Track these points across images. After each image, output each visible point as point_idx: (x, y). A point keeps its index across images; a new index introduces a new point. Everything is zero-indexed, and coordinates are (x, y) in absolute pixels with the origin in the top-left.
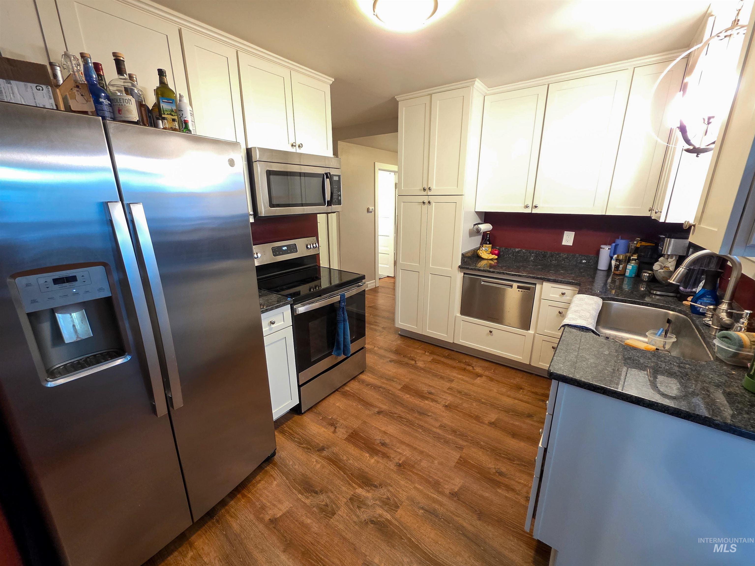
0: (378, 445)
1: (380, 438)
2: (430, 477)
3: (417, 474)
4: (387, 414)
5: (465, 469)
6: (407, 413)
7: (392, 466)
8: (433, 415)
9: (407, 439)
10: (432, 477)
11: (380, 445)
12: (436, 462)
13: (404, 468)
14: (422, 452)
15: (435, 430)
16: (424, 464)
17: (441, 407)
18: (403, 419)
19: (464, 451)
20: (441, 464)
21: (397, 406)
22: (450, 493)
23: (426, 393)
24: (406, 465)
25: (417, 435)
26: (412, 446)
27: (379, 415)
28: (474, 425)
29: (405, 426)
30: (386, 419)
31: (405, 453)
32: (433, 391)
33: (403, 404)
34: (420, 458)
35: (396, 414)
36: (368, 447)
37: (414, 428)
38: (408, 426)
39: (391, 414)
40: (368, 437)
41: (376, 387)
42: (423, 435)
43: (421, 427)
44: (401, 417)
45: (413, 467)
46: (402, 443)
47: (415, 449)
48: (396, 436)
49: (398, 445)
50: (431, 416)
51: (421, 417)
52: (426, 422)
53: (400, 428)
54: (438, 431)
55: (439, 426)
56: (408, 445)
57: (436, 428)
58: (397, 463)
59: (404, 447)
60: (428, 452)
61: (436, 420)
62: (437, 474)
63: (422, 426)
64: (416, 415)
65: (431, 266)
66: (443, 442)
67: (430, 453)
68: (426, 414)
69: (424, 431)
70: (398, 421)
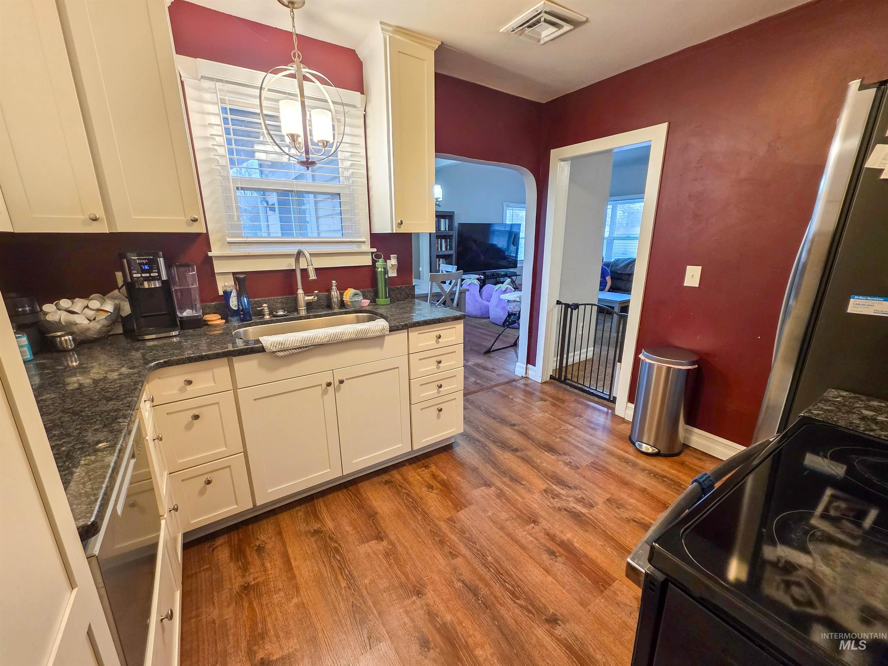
0: (561, 556)
1: (557, 564)
3: (517, 509)
4: (538, 610)
5: (462, 500)
6: (498, 601)
7: (544, 523)
8: (455, 581)
11: (557, 554)
12: (490, 514)
13: (529, 518)
14: (502, 528)
15: (468, 553)
16: (504, 516)
18: (511, 588)
19: (448, 516)
20: (485, 511)
24: (527, 520)
25: (497, 553)
26: (512, 539)
29: (512, 575)
30: (543, 600)
31: (525, 533)
34: (507, 523)
35: (521, 606)
36: (575, 555)
37: (497, 566)
38: (506, 572)
39: (530, 607)
40: (576, 571)
42: (489, 551)
43: (486, 565)
44: (513, 594)
46: (523, 547)
47: (509, 535)
48: (530, 561)
49: (530, 546)
50: (459, 580)
51: (478, 582)
52: (474, 571)
53: (521, 573)
54: (463, 550)
55: (457, 557)
56: (516, 541)
57: (464, 556)
58: (537, 525)
59: (524, 541)
60: (494, 527)
61: (455, 569)
62: (495, 504)
63: (484, 564)
64: (484, 591)
66: (467, 533)
67: (491, 524)
68: (466, 585)
69: (485, 554)
70: (521, 588)
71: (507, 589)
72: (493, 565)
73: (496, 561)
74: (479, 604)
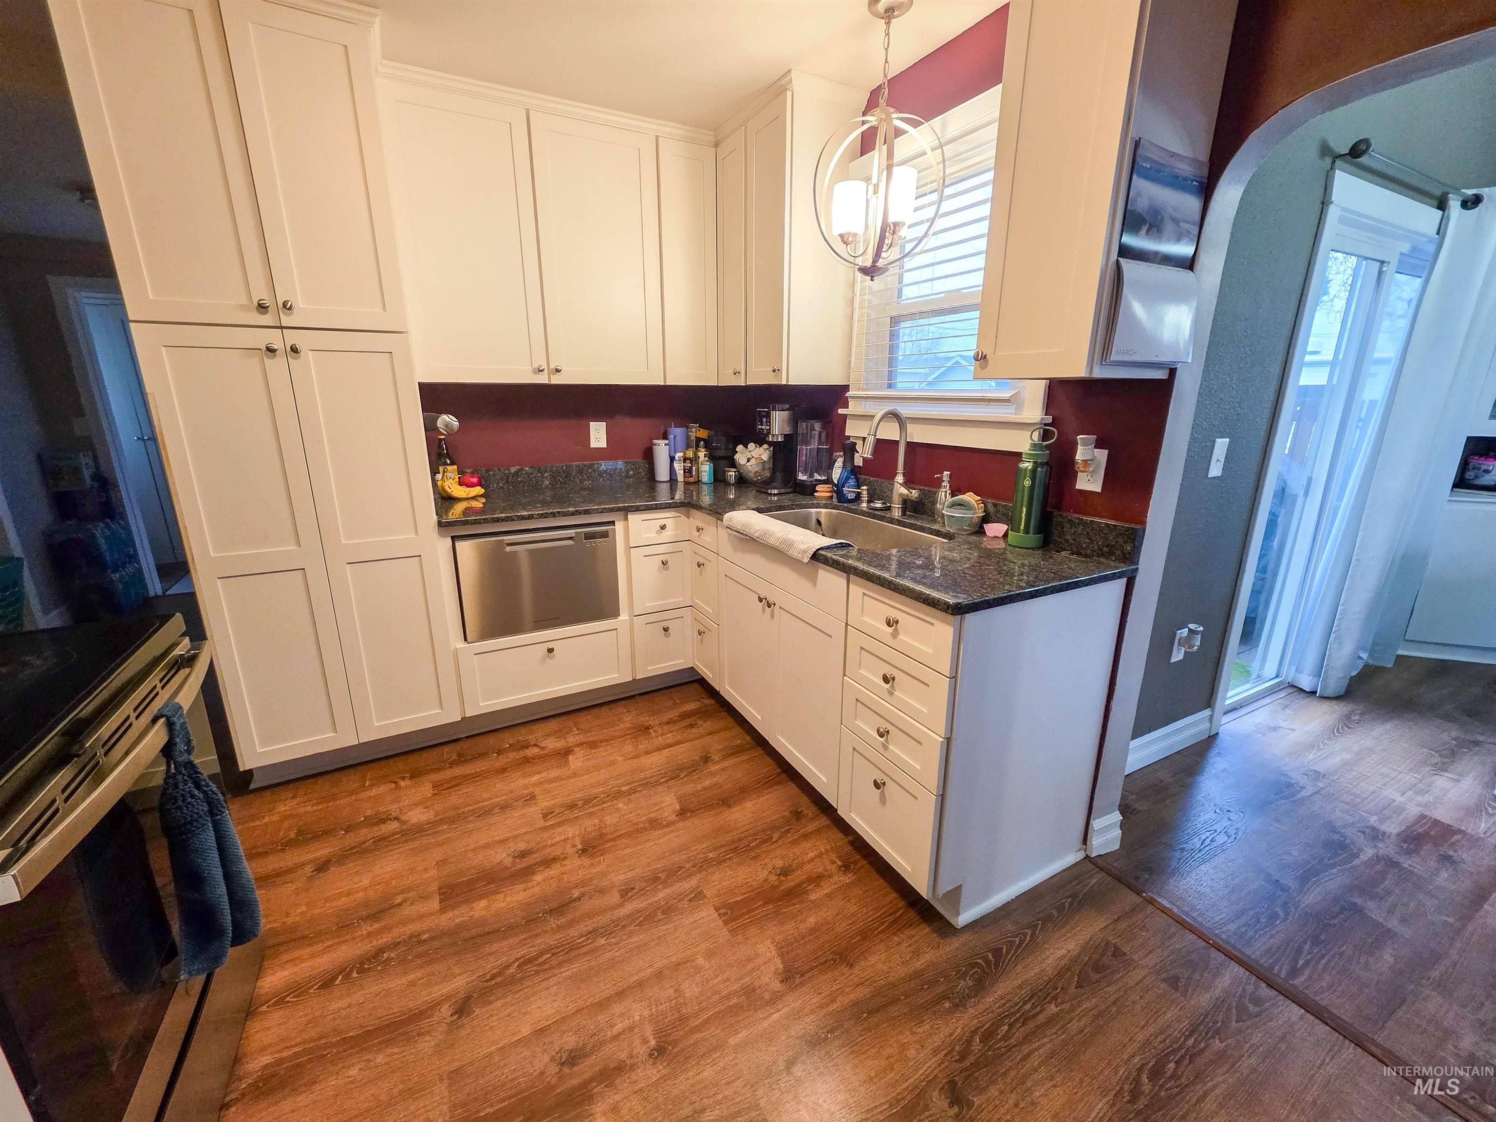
0: (562, 1077)
1: (547, 1059)
2: (727, 997)
3: (706, 1022)
4: (491, 989)
5: (747, 919)
6: (530, 937)
8: (583, 890)
9: (602, 988)
10: (730, 994)
11: (566, 1071)
12: (700, 961)
13: (674, 1044)
14: (659, 975)
15: (623, 912)
16: (691, 989)
17: (577, 862)
18: (540, 960)
19: (708, 893)
20: (710, 954)
21: (488, 949)
22: (782, 982)
23: (514, 864)
24: (669, 1035)
25: (608, 955)
26: (630, 988)
27: (469, 1014)
28: (665, 839)
29: (560, 967)
30: (499, 1004)
31: (637, 1018)
32: (522, 846)
33: (498, 931)
34: (672, 990)
35: (507, 967)
37: (584, 950)
38: (570, 961)
39: (499, 979)
40: (517, 1095)
41: (362, 964)
42: (616, 944)
43: (593, 933)
44: (530, 961)
45: (683, 1019)
46: (603, 1004)
47: (640, 985)
48: (572, 1008)
49: (602, 1018)
50: (583, 895)
51: (569, 917)
52: (589, 915)
53: (558, 983)
54: (630, 907)
55: (622, 897)
56: (621, 995)
57: (621, 905)
58: (651, 1055)
59: (617, 1008)
60: (666, 962)
61: (601, 891)
62: (728, 980)
63: (595, 931)
64: (553, 922)
65: (343, 542)
66: (664, 916)
67: (674, 959)
68: (572, 901)
69: (611, 936)
70: (533, 975)
71: (541, 954)
72: (589, 944)
73: (596, 949)
74: (539, 913)
